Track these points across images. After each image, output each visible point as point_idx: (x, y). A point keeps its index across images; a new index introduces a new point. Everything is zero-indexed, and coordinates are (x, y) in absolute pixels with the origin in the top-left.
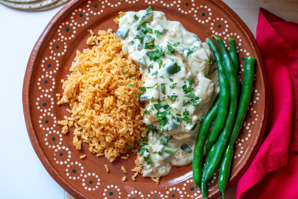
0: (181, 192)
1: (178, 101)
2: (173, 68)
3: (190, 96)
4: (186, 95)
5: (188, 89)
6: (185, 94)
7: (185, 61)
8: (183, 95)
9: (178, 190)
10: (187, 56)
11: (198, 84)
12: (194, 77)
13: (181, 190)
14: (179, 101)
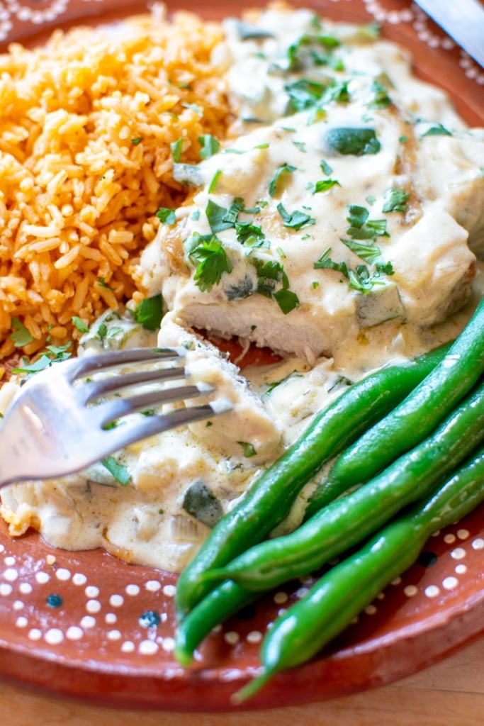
0: (93, 606)
1: (303, 239)
2: (352, 135)
3: (359, 250)
4: (348, 238)
5: (369, 226)
6: (349, 233)
7: (408, 142)
8: (336, 230)
9: (92, 591)
10: (424, 135)
11: (414, 222)
12: (415, 197)
13: (103, 598)
14: (309, 240)
